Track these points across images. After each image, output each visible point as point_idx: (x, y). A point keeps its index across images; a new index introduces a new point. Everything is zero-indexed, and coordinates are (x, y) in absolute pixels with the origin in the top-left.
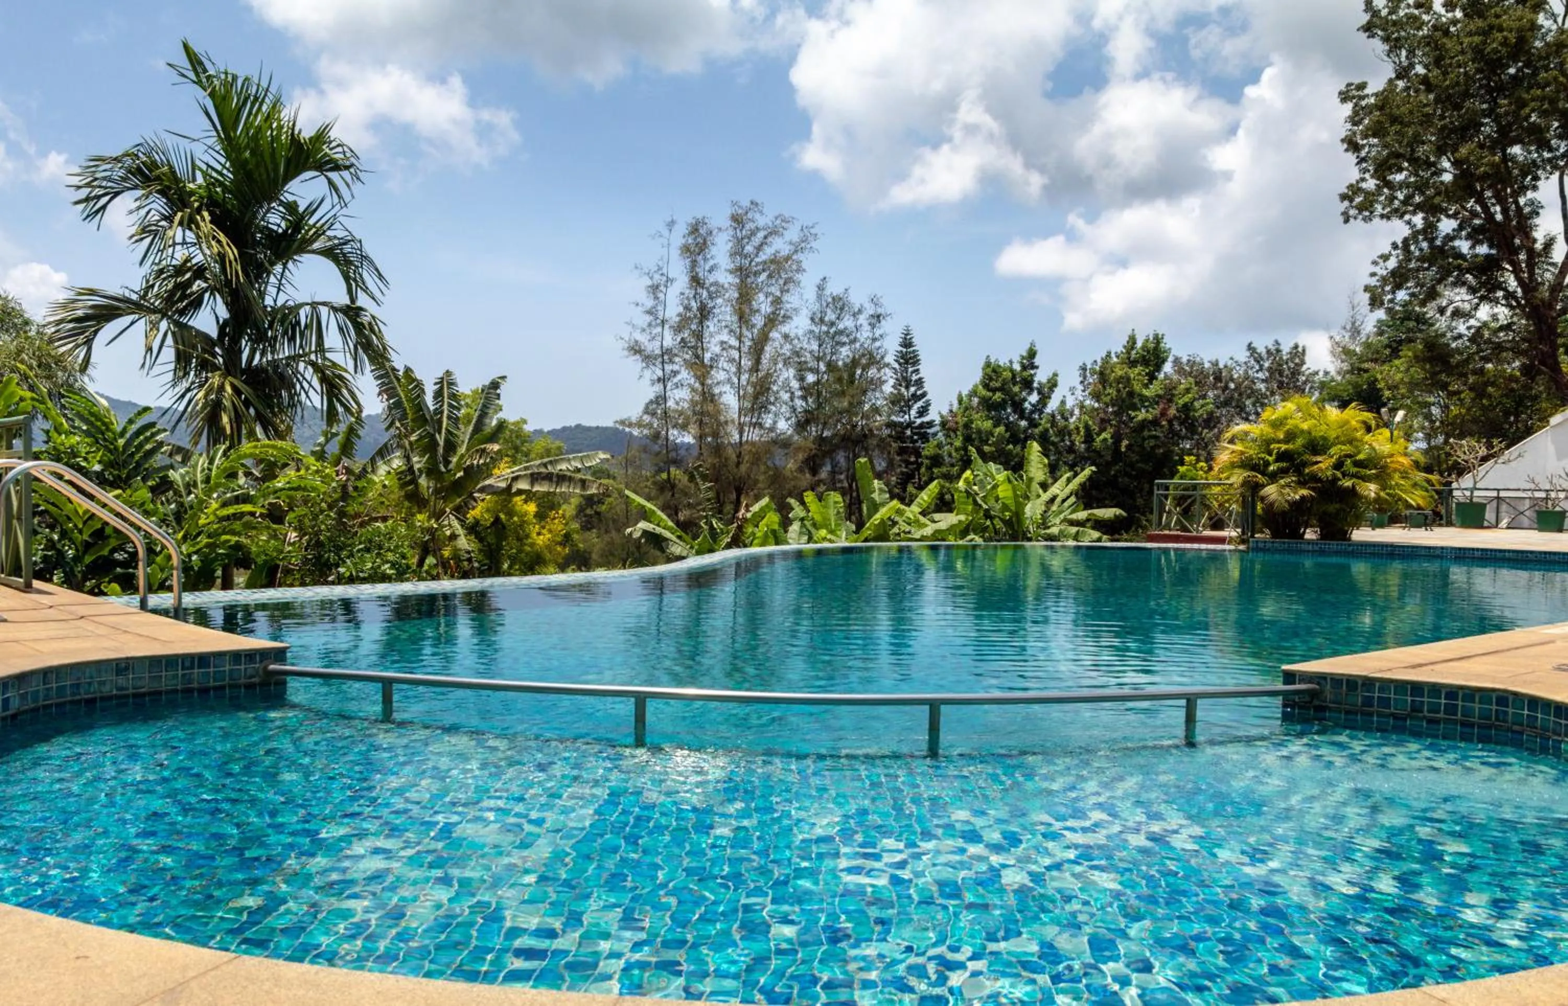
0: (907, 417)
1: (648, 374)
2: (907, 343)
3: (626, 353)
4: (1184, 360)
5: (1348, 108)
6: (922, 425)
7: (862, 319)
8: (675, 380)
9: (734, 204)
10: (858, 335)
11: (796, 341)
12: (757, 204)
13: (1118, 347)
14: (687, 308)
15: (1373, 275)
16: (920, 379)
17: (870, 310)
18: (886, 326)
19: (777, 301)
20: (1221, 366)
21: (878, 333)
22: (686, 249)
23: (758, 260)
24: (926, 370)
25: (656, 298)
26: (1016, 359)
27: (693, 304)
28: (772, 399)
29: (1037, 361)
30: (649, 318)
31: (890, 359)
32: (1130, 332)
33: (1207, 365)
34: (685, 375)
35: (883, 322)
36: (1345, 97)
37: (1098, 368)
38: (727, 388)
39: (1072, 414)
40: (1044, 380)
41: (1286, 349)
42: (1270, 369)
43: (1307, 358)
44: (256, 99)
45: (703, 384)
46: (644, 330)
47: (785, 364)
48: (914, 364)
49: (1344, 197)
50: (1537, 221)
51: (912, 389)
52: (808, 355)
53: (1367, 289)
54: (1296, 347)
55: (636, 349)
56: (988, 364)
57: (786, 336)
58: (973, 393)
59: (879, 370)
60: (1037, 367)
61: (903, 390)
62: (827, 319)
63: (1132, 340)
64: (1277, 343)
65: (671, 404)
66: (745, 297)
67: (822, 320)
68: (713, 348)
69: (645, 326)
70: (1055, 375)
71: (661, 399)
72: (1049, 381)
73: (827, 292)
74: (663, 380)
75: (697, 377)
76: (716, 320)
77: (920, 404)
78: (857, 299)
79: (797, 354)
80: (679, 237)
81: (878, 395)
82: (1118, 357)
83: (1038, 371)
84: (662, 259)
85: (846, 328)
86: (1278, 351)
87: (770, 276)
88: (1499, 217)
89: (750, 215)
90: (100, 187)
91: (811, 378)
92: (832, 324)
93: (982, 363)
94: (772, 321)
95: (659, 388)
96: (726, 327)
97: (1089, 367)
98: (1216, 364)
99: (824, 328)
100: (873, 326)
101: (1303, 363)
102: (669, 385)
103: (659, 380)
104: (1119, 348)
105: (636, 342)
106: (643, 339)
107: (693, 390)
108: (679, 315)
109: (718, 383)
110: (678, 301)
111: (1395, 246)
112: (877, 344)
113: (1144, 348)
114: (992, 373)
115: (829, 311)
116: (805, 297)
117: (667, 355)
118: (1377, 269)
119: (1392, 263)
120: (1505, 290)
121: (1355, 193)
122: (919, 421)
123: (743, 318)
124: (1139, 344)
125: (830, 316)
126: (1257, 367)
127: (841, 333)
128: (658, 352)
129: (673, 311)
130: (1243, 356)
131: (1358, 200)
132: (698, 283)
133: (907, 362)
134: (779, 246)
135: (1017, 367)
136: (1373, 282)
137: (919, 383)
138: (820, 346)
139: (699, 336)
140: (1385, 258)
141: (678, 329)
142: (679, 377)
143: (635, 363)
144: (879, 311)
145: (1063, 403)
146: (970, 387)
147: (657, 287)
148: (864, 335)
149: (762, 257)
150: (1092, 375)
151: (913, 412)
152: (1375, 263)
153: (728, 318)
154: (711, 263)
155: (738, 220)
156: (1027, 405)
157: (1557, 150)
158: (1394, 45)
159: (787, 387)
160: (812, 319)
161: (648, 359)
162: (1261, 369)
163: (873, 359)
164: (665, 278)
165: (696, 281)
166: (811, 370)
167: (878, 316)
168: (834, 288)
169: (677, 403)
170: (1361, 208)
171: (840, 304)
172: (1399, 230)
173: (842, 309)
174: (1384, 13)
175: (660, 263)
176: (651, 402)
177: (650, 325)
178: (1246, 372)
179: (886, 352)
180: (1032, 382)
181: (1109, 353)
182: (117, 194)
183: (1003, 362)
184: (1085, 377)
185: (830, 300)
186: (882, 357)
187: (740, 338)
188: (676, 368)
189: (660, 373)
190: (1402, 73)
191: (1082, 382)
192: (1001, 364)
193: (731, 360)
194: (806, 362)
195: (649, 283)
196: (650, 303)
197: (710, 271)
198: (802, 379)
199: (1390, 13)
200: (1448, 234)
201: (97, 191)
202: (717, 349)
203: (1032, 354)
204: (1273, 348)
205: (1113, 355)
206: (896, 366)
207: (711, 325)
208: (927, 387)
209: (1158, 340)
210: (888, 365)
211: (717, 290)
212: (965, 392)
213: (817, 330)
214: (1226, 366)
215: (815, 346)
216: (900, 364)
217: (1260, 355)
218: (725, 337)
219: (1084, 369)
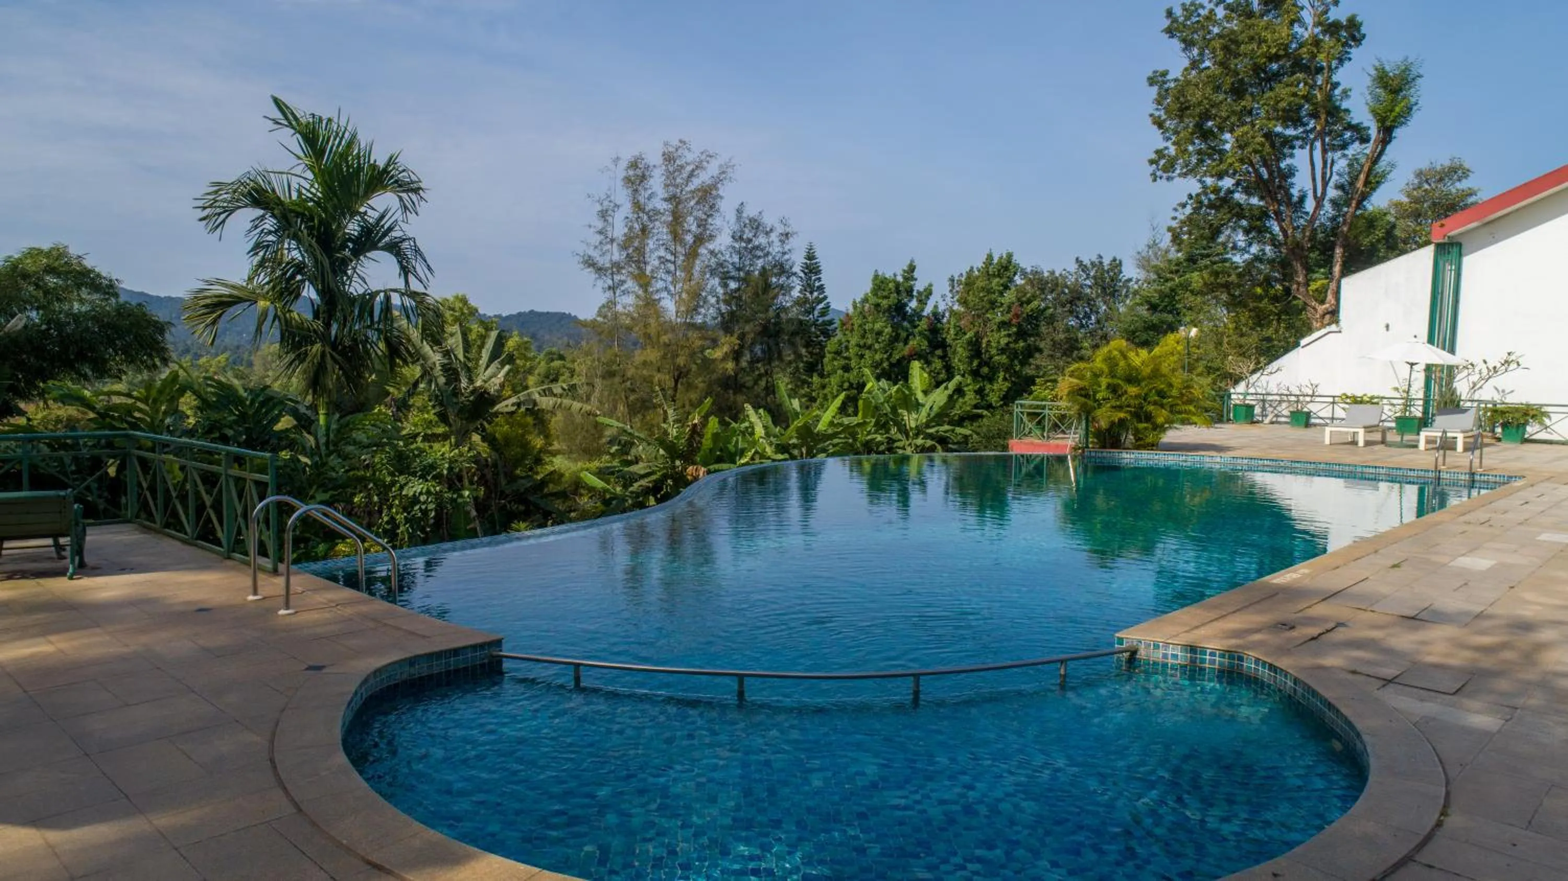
0: (811, 316)
1: (600, 283)
2: (810, 256)
3: (582, 266)
4: (1029, 270)
5: (1155, 89)
6: (824, 323)
7: (774, 237)
8: (622, 288)
9: (666, 144)
10: (771, 250)
11: (719, 255)
12: (684, 143)
13: (979, 263)
14: (631, 229)
15: (1174, 218)
16: (822, 285)
17: (780, 229)
18: (792, 243)
19: (702, 224)
20: (1057, 274)
21: (787, 248)
22: (628, 180)
23: (688, 189)
24: (826, 278)
25: (606, 220)
26: (899, 272)
27: (636, 225)
28: (701, 304)
29: (916, 274)
30: (599, 238)
31: (797, 269)
32: (988, 252)
33: (1046, 274)
34: (630, 284)
35: (791, 239)
36: (1152, 81)
37: (963, 279)
38: (664, 294)
39: (943, 316)
40: (921, 290)
41: (1106, 262)
42: (1095, 277)
43: (1123, 269)
44: (337, 134)
45: (646, 291)
46: (596, 247)
47: (711, 274)
48: (816, 273)
49: (1152, 162)
50: (1293, 180)
51: (816, 294)
52: (731, 267)
53: (1170, 229)
54: (1115, 260)
55: (590, 263)
56: (876, 276)
57: (712, 252)
58: (865, 300)
59: (788, 278)
60: (916, 279)
61: (808, 295)
62: (745, 237)
63: (990, 257)
64: (1100, 257)
65: (619, 308)
66: (677, 219)
67: (741, 238)
68: (653, 262)
69: (597, 244)
70: (931, 285)
71: (611, 304)
72: (925, 290)
73: (745, 215)
74: (612, 288)
75: (641, 286)
76: (655, 238)
77: (821, 306)
78: (769, 220)
79: (721, 265)
80: (621, 172)
81: (787, 298)
82: (979, 271)
83: (917, 282)
84: (609, 189)
85: (760, 244)
86: (1101, 263)
87: (698, 203)
88: (1266, 176)
89: (680, 151)
90: (219, 207)
91: (733, 285)
92: (750, 241)
93: (871, 277)
94: (700, 240)
95: (609, 294)
96: (663, 245)
97: (956, 278)
98: (1053, 273)
99: (743, 244)
100: (782, 242)
101: (1121, 272)
102: (618, 292)
103: (610, 288)
104: (980, 265)
105: (590, 257)
106: (595, 254)
107: (638, 297)
108: (625, 235)
109: (657, 291)
110: (623, 224)
111: (1190, 197)
112: (786, 257)
113: (1000, 262)
114: (880, 284)
115: (747, 230)
116: (727, 219)
117: (617, 267)
118: (1177, 214)
119: (1188, 210)
120: (1271, 233)
121: (1160, 158)
122: (821, 320)
123: (676, 237)
124: (995, 261)
125: (748, 234)
126: (1085, 276)
127: (757, 248)
128: (608, 265)
129: (619, 230)
130: (1073, 267)
131: (1162, 162)
132: (640, 209)
133: (811, 272)
134: (703, 178)
135: (900, 279)
136: (1174, 224)
137: (821, 288)
138: (740, 258)
139: (640, 251)
140: (1184, 206)
141: (624, 247)
142: (626, 286)
143: (589, 275)
144: (788, 230)
145: (936, 307)
146: (862, 296)
147: (607, 211)
148: (776, 249)
149: (691, 187)
150: (959, 285)
151: (816, 313)
152: (1175, 210)
153: (665, 237)
154: (649, 192)
155: (669, 158)
156: (908, 309)
157: (1308, 124)
158: (1188, 44)
159: (713, 292)
160: (733, 237)
161: (600, 270)
162: (1087, 278)
163: (782, 269)
164: (612, 205)
165: (638, 207)
166: (733, 278)
167: (787, 234)
168: (750, 212)
169: (624, 308)
170: (1166, 169)
171: (756, 225)
172: (1192, 186)
173: (757, 228)
174: (1181, 19)
175: (609, 193)
176: (603, 306)
177: (601, 243)
178: (1077, 280)
179: (794, 264)
180: (912, 291)
181: (972, 268)
182: (232, 212)
183: (889, 275)
184: (953, 287)
185: (747, 222)
186: (791, 268)
187: (674, 254)
188: (623, 278)
189: (610, 282)
190: (1194, 64)
191: (951, 291)
192: (887, 276)
193: (668, 272)
194: (728, 272)
195: (599, 208)
196: (600, 224)
197: (649, 199)
198: (725, 286)
199: (1186, 20)
200: (1229, 188)
201: (218, 210)
202: (656, 263)
203: (912, 268)
204: (1097, 261)
205: (975, 269)
206: (802, 275)
207: (651, 244)
208: (827, 292)
209: (1010, 256)
210: (795, 274)
211: (654, 214)
212: (858, 300)
213: (737, 245)
214: (1061, 275)
215: (736, 259)
216: (805, 274)
217: (1085, 266)
218: (662, 253)
219: (952, 280)
